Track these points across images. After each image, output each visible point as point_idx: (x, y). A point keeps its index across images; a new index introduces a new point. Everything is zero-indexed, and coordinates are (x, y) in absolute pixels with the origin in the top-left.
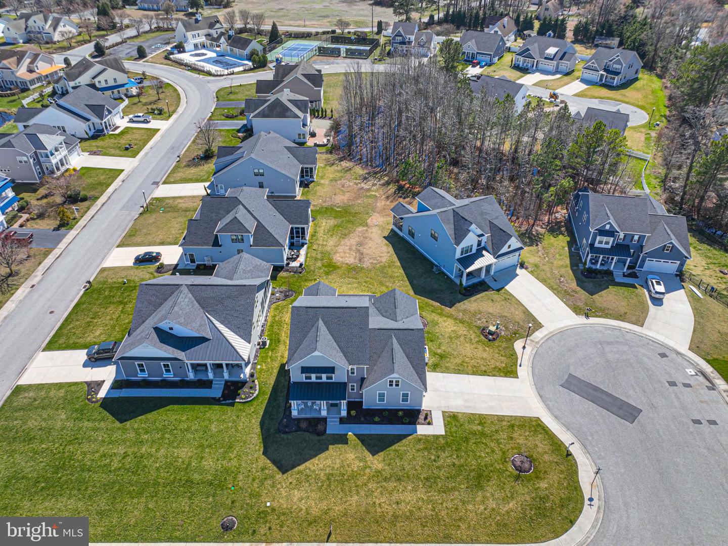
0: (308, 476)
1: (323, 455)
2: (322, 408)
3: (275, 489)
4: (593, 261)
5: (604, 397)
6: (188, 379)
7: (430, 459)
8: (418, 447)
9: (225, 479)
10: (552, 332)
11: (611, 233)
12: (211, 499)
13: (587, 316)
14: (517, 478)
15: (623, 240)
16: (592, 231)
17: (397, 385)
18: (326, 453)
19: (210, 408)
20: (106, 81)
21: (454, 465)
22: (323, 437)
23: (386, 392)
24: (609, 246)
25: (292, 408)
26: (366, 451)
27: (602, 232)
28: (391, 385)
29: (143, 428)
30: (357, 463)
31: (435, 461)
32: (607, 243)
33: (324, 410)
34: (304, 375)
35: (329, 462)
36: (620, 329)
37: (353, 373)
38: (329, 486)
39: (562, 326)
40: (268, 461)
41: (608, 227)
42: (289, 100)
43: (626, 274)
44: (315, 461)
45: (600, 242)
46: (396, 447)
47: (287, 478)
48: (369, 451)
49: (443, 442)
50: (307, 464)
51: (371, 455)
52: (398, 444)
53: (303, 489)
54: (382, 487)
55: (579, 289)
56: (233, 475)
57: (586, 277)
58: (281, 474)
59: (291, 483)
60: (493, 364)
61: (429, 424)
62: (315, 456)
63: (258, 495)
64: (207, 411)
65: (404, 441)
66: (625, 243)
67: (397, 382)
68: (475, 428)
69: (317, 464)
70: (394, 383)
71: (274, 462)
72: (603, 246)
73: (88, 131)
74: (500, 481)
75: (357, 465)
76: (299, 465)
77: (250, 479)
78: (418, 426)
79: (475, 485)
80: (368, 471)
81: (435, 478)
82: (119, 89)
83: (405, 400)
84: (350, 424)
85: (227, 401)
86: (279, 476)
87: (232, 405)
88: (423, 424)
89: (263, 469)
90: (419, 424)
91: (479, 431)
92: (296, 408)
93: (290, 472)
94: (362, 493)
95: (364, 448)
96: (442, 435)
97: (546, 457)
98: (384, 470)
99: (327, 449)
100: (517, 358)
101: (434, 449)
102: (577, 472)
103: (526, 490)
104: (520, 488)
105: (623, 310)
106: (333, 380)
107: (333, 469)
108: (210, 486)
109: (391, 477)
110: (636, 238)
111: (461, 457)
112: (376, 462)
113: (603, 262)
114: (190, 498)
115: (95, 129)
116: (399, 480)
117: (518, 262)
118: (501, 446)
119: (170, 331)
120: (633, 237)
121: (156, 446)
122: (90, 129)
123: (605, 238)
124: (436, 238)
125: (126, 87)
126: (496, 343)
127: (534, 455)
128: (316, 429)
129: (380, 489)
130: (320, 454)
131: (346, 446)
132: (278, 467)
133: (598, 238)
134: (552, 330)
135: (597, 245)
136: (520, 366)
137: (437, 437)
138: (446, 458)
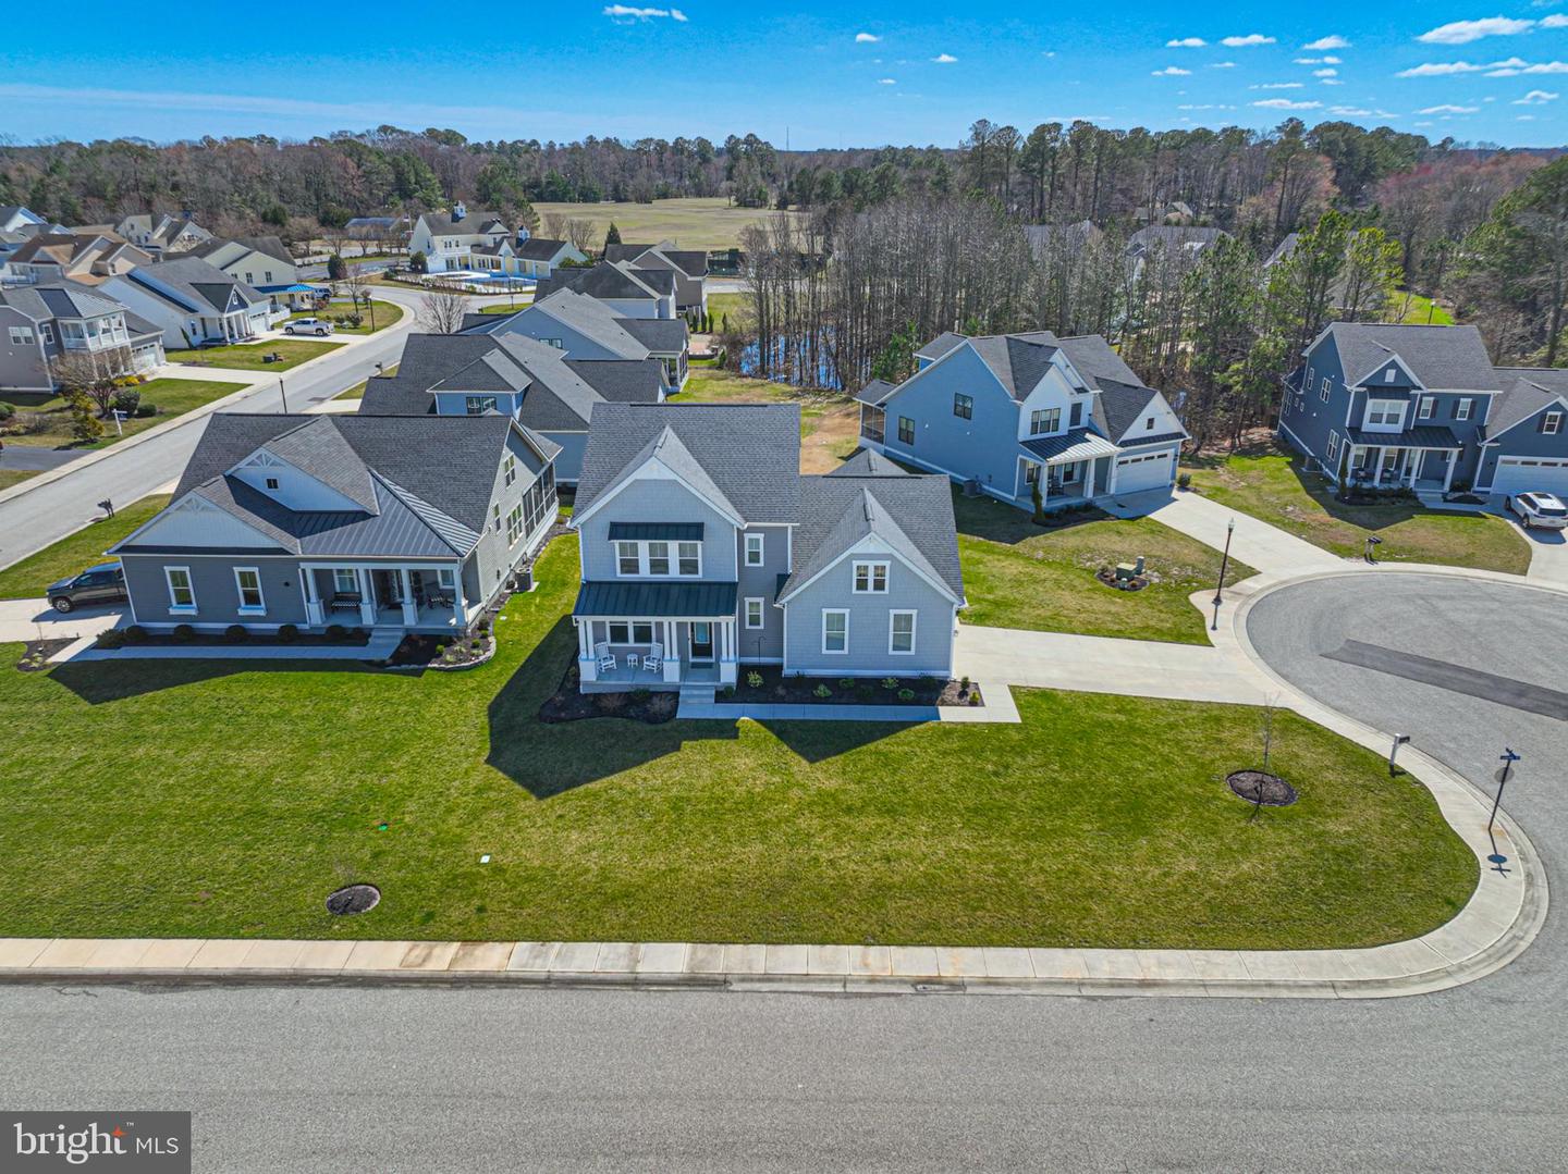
0: (615, 803)
1: (664, 760)
2: (667, 656)
3: (511, 829)
4: (1362, 474)
5: (1463, 676)
6: (306, 627)
7: (981, 770)
8: (945, 745)
9: (366, 810)
10: (1285, 582)
11: (1401, 390)
12: (310, 848)
13: (1371, 559)
14: (1254, 814)
15: (1433, 415)
16: (1353, 389)
17: (879, 585)
18: (673, 757)
19: (352, 679)
20: (249, 275)
21: (1055, 783)
22: (668, 726)
23: (846, 611)
24: (1398, 428)
25: (583, 654)
26: (791, 754)
27: (1377, 389)
28: (862, 585)
29: (153, 713)
30: (763, 777)
31: (996, 774)
32: (1393, 419)
33: (671, 660)
34: (617, 543)
35: (678, 775)
36: (1466, 579)
37: (754, 557)
38: (679, 821)
39: (1309, 573)
40: (500, 774)
41: (1390, 376)
42: (630, 271)
43: (1449, 498)
44: (639, 772)
45: (1376, 418)
46: (881, 744)
47: (551, 807)
48: (800, 754)
49: (1016, 736)
50: (615, 778)
51: (804, 762)
52: (886, 740)
53: (596, 828)
54: (837, 826)
55: (1335, 520)
56: (391, 801)
57: (1349, 503)
58: (534, 799)
59: (561, 816)
60: (1138, 622)
61: (973, 703)
62: (642, 762)
63: (459, 841)
64: (343, 683)
65: (902, 734)
66: (1437, 423)
67: (880, 570)
68: (1109, 717)
69: (645, 779)
70: (871, 579)
71: (517, 777)
72: (1384, 427)
73: (190, 333)
74: (1201, 817)
75: (761, 781)
76: (589, 780)
77: (441, 808)
78: (942, 709)
79: (1126, 825)
80: (795, 793)
81: (1001, 808)
82: (275, 294)
83: (902, 644)
84: (746, 702)
85: (403, 666)
86: (529, 804)
87: (418, 673)
88: (958, 705)
89: (479, 791)
90: (944, 703)
91: (1121, 723)
92: (592, 656)
93: (562, 795)
94: (777, 838)
95: (785, 748)
96: (1014, 724)
97: (1330, 776)
98: (845, 791)
99: (677, 748)
100: (1202, 618)
101: (992, 751)
102: (1434, 805)
103: (1286, 836)
104: (1264, 832)
105: (1462, 551)
106: (699, 576)
107: (691, 787)
108: (315, 822)
109: (865, 805)
110: (1465, 404)
111: (1075, 768)
112: (825, 776)
113: (1387, 475)
114: (247, 846)
115: (206, 335)
116: (890, 811)
117: (1173, 477)
118: (1189, 752)
119: (271, 493)
120: (1457, 403)
121: (176, 745)
122: (195, 333)
123: (1388, 402)
124: (965, 414)
125: (290, 291)
126: (1142, 593)
127: (1293, 772)
128: (646, 710)
129: (833, 830)
130: (654, 758)
131: (732, 742)
132: (525, 785)
133: (1371, 405)
134: (1284, 578)
135: (1367, 426)
136: (1214, 628)
137: (1000, 728)
138: (1028, 770)
